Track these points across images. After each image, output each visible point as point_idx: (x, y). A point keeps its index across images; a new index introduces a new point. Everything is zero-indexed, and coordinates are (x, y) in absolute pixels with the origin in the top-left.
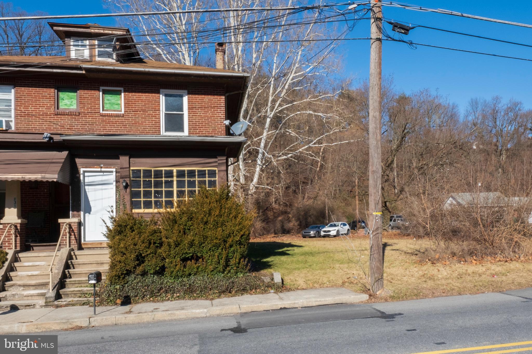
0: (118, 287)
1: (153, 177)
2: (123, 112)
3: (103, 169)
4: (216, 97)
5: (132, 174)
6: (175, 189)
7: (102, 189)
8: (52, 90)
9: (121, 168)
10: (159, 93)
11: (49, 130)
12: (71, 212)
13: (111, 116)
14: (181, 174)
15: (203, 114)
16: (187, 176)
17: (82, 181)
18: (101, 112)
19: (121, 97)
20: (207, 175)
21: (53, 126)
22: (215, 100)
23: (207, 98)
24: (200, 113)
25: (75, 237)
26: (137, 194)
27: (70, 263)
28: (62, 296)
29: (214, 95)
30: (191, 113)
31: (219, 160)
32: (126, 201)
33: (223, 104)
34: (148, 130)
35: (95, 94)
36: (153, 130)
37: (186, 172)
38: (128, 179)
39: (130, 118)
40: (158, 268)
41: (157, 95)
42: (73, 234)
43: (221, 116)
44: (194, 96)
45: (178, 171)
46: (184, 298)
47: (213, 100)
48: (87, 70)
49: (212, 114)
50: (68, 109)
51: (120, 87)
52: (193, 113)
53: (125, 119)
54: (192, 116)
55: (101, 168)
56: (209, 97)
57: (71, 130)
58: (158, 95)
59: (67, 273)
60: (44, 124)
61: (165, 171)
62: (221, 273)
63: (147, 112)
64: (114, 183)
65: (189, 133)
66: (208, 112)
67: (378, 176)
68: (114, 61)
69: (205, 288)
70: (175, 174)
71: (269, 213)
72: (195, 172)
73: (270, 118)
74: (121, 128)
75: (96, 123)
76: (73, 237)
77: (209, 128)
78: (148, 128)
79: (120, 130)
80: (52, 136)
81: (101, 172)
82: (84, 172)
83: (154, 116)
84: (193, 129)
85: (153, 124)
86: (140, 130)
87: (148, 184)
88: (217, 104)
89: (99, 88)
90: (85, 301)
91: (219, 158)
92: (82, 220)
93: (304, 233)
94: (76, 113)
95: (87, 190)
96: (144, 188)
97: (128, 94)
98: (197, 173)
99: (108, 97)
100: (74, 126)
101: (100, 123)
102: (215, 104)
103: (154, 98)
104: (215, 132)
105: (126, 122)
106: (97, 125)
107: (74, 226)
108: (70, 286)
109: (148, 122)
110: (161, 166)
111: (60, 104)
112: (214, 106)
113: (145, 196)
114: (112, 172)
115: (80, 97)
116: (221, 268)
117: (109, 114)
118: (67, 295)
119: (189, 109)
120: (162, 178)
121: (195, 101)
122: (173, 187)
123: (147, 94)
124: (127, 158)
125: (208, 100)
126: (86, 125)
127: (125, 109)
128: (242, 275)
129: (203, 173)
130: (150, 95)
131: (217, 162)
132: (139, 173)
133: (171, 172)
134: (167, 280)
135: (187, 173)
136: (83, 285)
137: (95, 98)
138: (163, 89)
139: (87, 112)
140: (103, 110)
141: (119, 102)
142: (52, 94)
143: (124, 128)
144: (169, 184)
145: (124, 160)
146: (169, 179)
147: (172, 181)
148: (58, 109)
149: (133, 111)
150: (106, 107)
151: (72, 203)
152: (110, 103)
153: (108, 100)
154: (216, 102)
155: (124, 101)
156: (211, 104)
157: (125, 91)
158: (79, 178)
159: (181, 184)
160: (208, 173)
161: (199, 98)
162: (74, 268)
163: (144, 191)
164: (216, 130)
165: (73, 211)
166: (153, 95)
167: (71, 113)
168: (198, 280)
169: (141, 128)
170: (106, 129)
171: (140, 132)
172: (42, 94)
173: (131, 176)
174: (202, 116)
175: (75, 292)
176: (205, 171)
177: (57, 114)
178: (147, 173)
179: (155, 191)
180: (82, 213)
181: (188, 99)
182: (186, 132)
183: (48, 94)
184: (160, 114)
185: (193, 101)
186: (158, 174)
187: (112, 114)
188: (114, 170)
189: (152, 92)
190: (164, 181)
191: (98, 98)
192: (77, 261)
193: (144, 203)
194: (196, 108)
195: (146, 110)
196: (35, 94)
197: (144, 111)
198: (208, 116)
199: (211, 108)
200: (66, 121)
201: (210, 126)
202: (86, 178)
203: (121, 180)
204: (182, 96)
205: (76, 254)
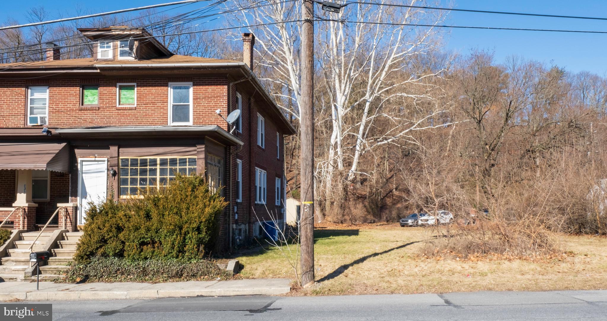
0: (81, 267)
1: (139, 165)
2: (135, 106)
3: (97, 159)
4: (219, 87)
5: (122, 163)
6: (158, 177)
7: (97, 177)
8: (78, 88)
9: (111, 158)
10: (167, 86)
11: (75, 124)
12: (70, 197)
13: (125, 109)
14: (164, 163)
15: (206, 104)
16: (170, 164)
17: (79, 170)
18: (117, 106)
19: (134, 92)
20: (187, 163)
21: (78, 120)
22: (218, 90)
23: (210, 89)
24: (204, 103)
25: (70, 220)
26: (125, 182)
27: (59, 243)
28: (42, 272)
29: (217, 85)
30: (195, 104)
31: (198, 148)
32: (114, 188)
33: (226, 94)
34: (157, 121)
35: (112, 90)
36: (161, 121)
37: (168, 160)
38: (117, 168)
39: (142, 110)
40: (117, 251)
41: (165, 88)
42: (68, 217)
43: (223, 106)
44: (198, 87)
45: (161, 160)
46: (135, 280)
47: (216, 90)
48: (101, 69)
49: (215, 104)
50: (91, 105)
51: (133, 82)
52: (198, 104)
53: (137, 112)
54: (197, 106)
55: (96, 157)
56: (213, 87)
57: (92, 124)
58: (167, 88)
59: (53, 252)
60: (70, 119)
61: (150, 159)
62: (174, 259)
63: (156, 104)
64: (106, 171)
65: (193, 123)
66: (211, 102)
67: (307, 163)
68: (134, 59)
69: (158, 272)
70: (158, 162)
71: (389, 199)
72: (177, 160)
73: (369, 102)
74: (133, 120)
75: (113, 116)
76: (69, 219)
77: (212, 117)
78: (157, 120)
79: (132, 122)
80: (50, 130)
81: (95, 161)
82: (82, 161)
83: (162, 108)
84: (198, 119)
85: (161, 116)
86: (149, 122)
87: (134, 172)
88: (220, 94)
89: (116, 84)
90: (56, 278)
91: (198, 147)
92: (79, 205)
93: (402, 221)
94: (96, 108)
95: (84, 178)
96: (131, 175)
97: (140, 88)
98: (178, 162)
99: (124, 92)
100: (95, 120)
101: (116, 116)
102: (218, 94)
103: (162, 91)
104: (218, 121)
105: (137, 114)
106: (113, 118)
107: (70, 210)
108: (52, 263)
109: (157, 114)
110: (146, 154)
111: (85, 100)
112: (217, 96)
113: (132, 183)
114: (104, 161)
115: (100, 94)
116: (174, 253)
117: (124, 107)
118: (46, 271)
119: (194, 99)
120: (147, 166)
121: (199, 92)
122: (156, 175)
123: (156, 88)
124: (116, 148)
125: (212, 90)
126: (104, 118)
127: (137, 103)
128: (195, 261)
129: (184, 161)
130: (159, 88)
131: (196, 150)
132: (127, 162)
133: (155, 161)
134: (126, 262)
135: (170, 162)
136: (62, 263)
137: (113, 94)
138: (171, 82)
139: (106, 107)
140: (119, 104)
141: (133, 96)
142: (78, 92)
143: (136, 120)
144: (153, 172)
145: (114, 149)
146: (153, 167)
147: (156, 169)
148: (82, 105)
149: (144, 104)
150: (122, 101)
151: (71, 190)
152: (125, 98)
153: (124, 95)
154: (218, 92)
155: (137, 95)
156: (214, 94)
157: (138, 86)
158: (77, 167)
159: (163, 172)
160: (189, 161)
161: (203, 88)
162: (62, 248)
163: (131, 178)
164: (219, 119)
165: (72, 196)
166: (162, 88)
167: (92, 108)
168: (152, 264)
169: (150, 120)
170: (121, 122)
171: (150, 123)
172: (70, 92)
173: (120, 164)
174: (205, 106)
175: (52, 270)
176: (186, 159)
177: (81, 110)
178: (134, 162)
179: (140, 178)
180: (78, 198)
181: (193, 90)
182: (191, 123)
183: (74, 92)
184: (168, 106)
185: (197, 92)
186: (144, 163)
187: (126, 107)
188: (106, 159)
189: (161, 86)
190: (148, 170)
191: (115, 94)
192: (68, 241)
193: (130, 190)
194: (200, 98)
195: (155, 103)
196: (64, 92)
197: (153, 103)
198: (211, 106)
199: (214, 98)
200: (88, 115)
201: (213, 115)
202: (83, 167)
203: (110, 168)
204: (188, 88)
205: (67, 235)
